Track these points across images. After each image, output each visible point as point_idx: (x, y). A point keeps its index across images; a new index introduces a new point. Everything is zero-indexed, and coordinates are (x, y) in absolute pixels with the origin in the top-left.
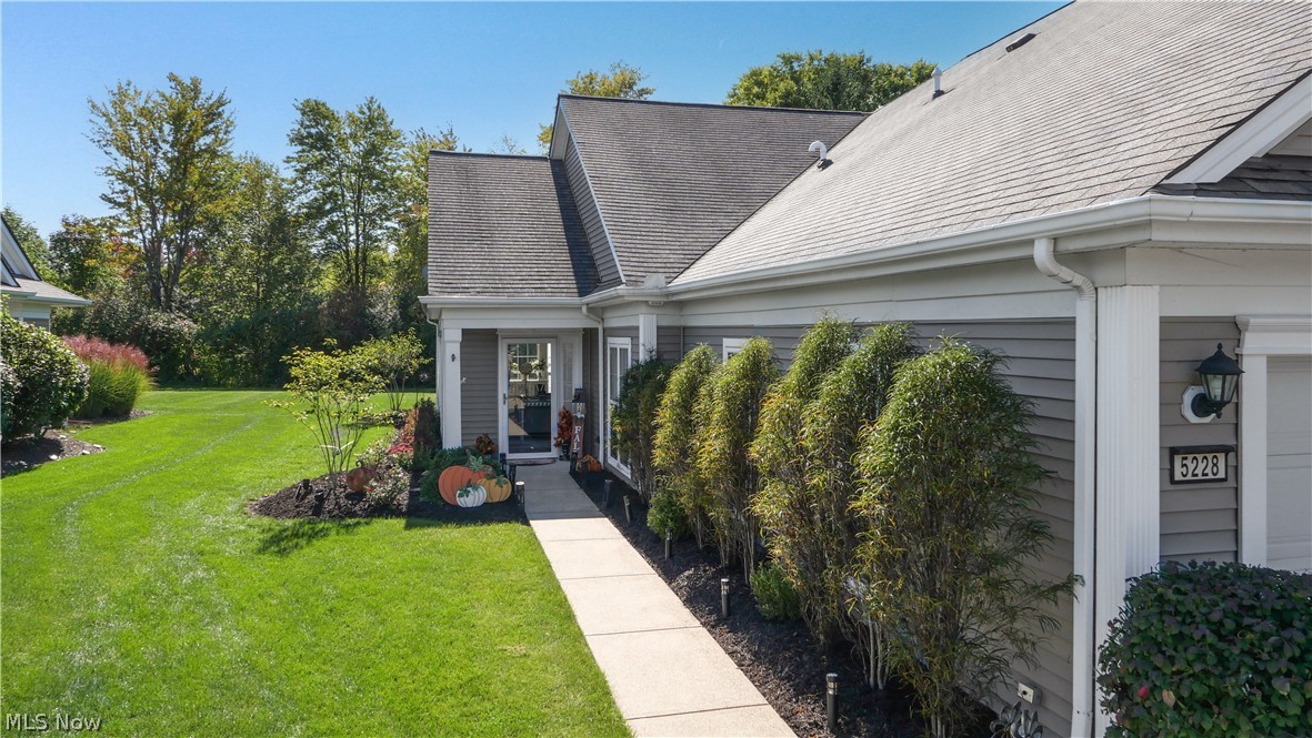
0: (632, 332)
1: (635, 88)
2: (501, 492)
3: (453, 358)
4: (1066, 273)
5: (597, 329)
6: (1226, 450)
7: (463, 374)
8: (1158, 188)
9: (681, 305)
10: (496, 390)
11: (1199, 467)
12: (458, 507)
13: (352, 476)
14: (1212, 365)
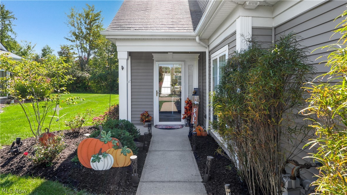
2: (125, 161)
3: (123, 68)
5: (205, 52)
9: (273, 7)
10: (153, 89)
12: (91, 170)
13: (42, 137)
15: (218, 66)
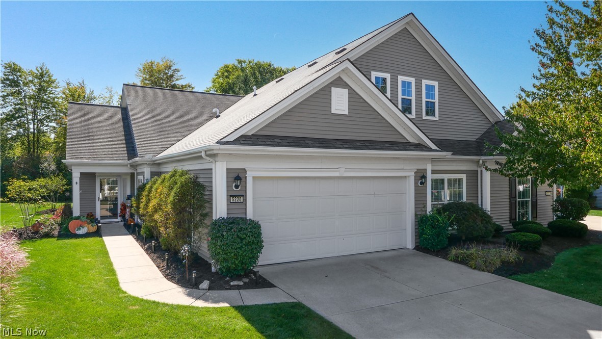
0: (142, 174)
1: (172, 68)
3: (77, 183)
4: (208, 158)
5: (134, 173)
6: (243, 196)
7: (80, 190)
8: (218, 143)
9: (159, 164)
10: (95, 196)
11: (237, 199)
12: (76, 234)
13: (33, 227)
14: (237, 178)
15: (136, 188)
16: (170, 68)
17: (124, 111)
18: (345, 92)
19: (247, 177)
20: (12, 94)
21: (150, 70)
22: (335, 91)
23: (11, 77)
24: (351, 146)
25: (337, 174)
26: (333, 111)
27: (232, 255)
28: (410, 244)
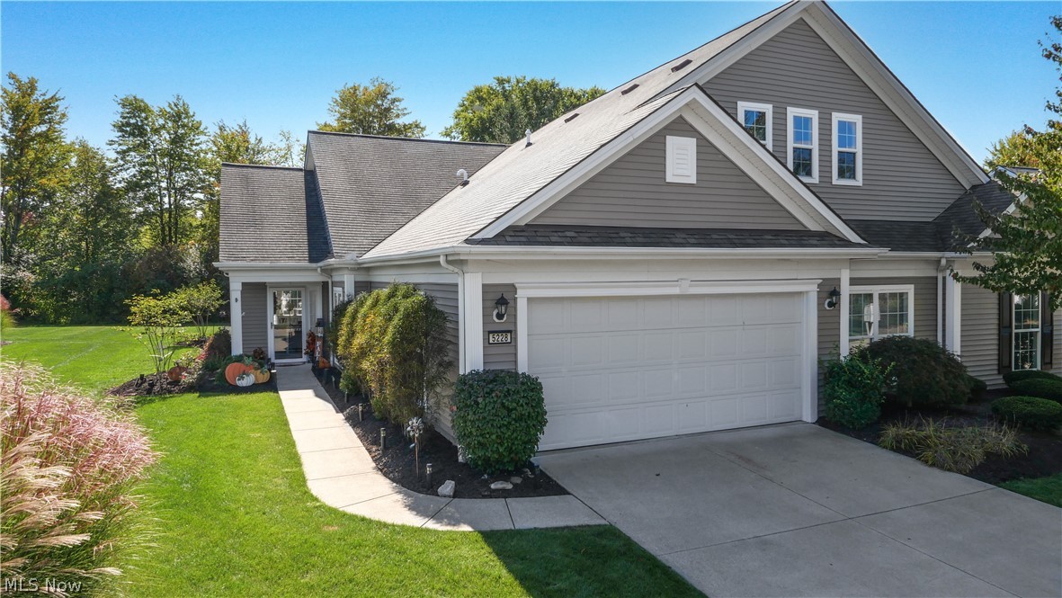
0: (341, 284)
1: (389, 97)
2: (264, 378)
3: (236, 300)
4: (451, 268)
5: (328, 282)
6: (510, 332)
7: (243, 310)
8: (467, 241)
9: (368, 269)
10: (266, 320)
11: (500, 338)
12: (237, 386)
13: (171, 372)
14: (500, 301)
15: (331, 309)
16: (385, 97)
17: (310, 175)
18: (691, 143)
19: (518, 300)
20: (135, 148)
21: (350, 101)
22: (672, 141)
23: (132, 121)
24: (702, 241)
25: (676, 291)
26: (669, 179)
27: (494, 437)
28: (808, 414)
